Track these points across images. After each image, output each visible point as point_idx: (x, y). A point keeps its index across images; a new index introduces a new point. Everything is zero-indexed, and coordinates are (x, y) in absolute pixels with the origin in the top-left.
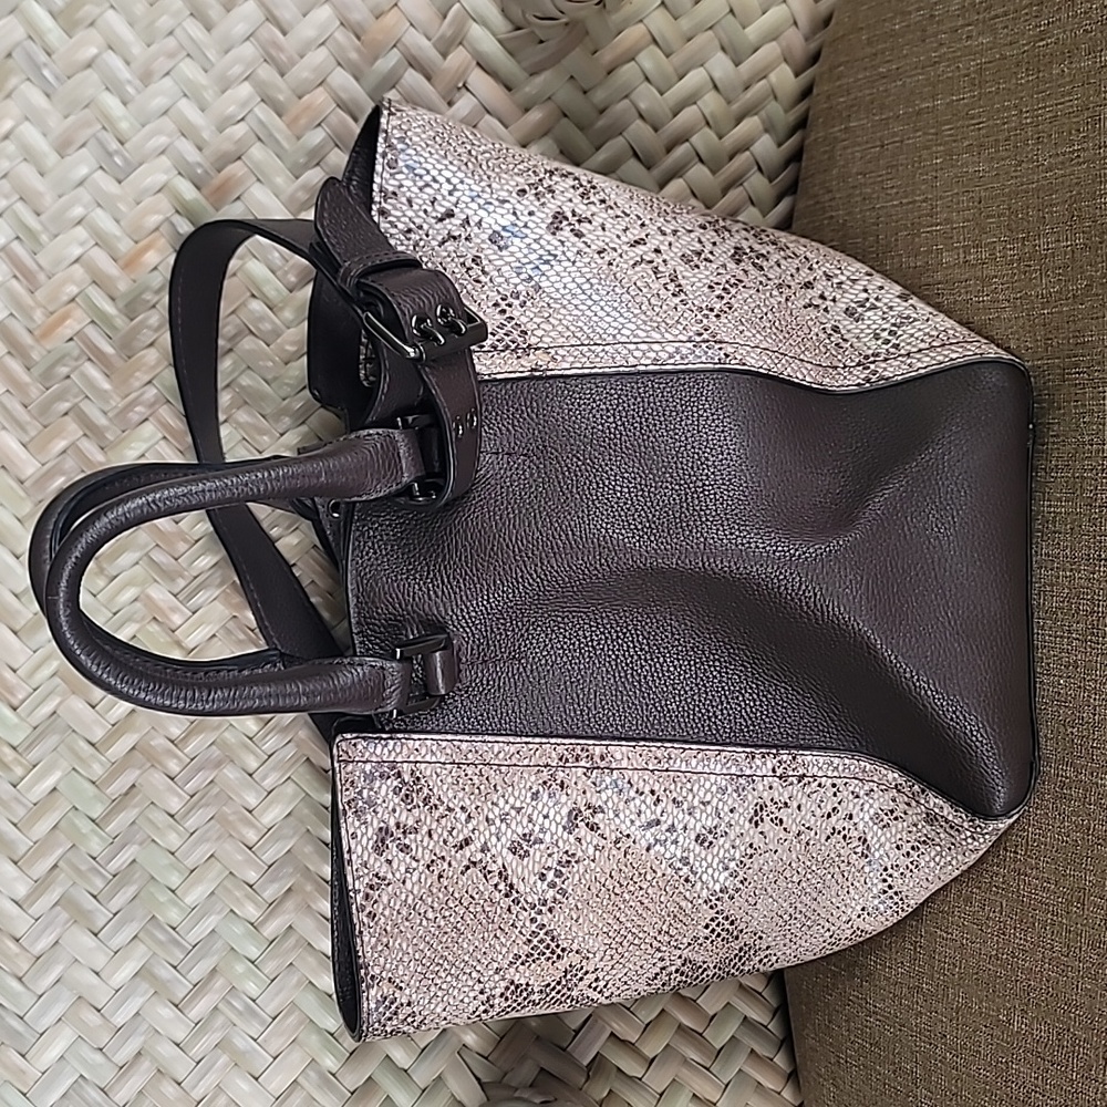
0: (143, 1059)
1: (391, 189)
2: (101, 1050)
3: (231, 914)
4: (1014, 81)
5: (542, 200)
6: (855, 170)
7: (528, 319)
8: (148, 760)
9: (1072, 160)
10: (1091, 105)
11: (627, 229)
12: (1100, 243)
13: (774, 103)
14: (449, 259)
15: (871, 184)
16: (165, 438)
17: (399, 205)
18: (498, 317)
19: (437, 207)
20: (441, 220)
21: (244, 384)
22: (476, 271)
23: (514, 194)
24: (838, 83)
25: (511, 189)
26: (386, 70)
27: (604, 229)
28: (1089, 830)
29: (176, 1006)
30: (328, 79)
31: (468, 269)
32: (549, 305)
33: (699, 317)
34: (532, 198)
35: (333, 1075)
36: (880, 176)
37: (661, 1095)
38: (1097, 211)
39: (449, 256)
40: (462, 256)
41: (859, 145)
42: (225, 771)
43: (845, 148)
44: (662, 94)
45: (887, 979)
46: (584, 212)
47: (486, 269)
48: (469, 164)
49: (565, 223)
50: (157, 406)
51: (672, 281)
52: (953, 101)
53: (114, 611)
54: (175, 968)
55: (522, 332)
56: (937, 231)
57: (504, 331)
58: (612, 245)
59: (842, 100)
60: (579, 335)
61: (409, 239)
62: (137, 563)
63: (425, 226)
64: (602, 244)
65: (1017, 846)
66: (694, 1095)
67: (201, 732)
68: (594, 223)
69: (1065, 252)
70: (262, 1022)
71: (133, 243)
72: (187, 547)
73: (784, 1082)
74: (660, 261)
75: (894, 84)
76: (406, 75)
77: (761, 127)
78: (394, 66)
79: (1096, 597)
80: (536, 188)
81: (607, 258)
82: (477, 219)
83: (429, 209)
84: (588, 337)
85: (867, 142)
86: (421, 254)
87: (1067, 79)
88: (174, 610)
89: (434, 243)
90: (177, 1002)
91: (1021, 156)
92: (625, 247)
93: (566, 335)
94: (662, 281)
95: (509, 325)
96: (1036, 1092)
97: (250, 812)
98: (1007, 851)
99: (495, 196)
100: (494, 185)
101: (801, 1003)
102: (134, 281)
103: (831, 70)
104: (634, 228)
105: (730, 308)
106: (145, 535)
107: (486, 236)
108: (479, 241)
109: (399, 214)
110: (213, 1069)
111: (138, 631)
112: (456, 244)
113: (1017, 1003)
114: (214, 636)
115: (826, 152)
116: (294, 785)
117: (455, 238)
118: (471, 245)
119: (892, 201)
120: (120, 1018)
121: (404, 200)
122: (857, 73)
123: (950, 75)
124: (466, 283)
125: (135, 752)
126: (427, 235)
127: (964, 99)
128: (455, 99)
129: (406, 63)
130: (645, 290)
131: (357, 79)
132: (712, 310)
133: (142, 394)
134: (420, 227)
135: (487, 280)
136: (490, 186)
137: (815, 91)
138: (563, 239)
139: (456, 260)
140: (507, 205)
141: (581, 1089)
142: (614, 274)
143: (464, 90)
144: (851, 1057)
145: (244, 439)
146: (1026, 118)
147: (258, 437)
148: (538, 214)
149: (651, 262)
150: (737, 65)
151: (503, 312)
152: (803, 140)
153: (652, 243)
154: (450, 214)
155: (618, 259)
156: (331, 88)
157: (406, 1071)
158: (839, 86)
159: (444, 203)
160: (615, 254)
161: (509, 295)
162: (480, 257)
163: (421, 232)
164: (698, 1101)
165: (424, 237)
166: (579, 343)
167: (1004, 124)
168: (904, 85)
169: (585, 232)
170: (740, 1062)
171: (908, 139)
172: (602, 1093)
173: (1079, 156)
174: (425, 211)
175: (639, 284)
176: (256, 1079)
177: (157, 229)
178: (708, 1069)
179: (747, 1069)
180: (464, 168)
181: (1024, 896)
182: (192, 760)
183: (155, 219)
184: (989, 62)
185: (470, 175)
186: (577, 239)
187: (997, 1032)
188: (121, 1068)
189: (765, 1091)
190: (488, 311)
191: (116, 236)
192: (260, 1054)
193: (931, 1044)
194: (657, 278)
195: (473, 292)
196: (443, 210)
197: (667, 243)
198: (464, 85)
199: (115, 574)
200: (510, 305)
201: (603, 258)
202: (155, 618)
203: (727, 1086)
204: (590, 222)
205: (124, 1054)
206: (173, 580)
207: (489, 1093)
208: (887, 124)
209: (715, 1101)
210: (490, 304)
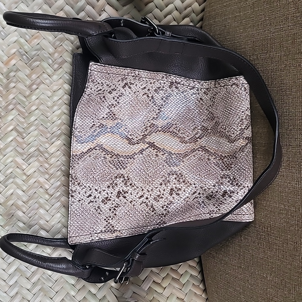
0: (18, 294)
1: (74, 190)
2: (6, 292)
3: (43, 252)
4: (263, 7)
5: (114, 188)
6: (217, 34)
7: (114, 223)
8: (17, 208)
9: (281, 30)
10: (286, 14)
11: (138, 192)
12: (289, 54)
13: (193, 13)
14: (91, 208)
15: (222, 37)
16: (19, 114)
17: (76, 194)
18: (106, 223)
19: (87, 194)
20: (88, 197)
21: (42, 98)
22: (99, 211)
23: (107, 188)
24: (212, 8)
25: (106, 186)
26: (81, 6)
27: (131, 194)
28: (288, 223)
29: (28, 279)
30: (64, 8)
31: (97, 210)
32: (119, 219)
33: (160, 217)
34: (111, 188)
35: (74, 297)
36: (225, 35)
37: (168, 298)
38: (288, 45)
39: (91, 207)
40: (94, 207)
41: (218, 26)
42: (40, 210)
43: (214, 27)
44: (161, 11)
45: (232, 264)
46: (126, 189)
47: (102, 210)
48: (94, 181)
49: (121, 194)
50: (16, 105)
51: (151, 207)
52: (245, 13)
53: (5, 165)
54: (27, 268)
55: (112, 226)
56: (241, 51)
57: (107, 227)
58: (134, 199)
59: (213, 13)
60: (128, 226)
61: (80, 203)
62: (12, 151)
63: (84, 199)
64: (131, 199)
65: (268, 227)
66: (177, 297)
67: (32, 200)
68: (129, 193)
69: (278, 57)
70: (52, 282)
71: (8, 57)
72: (26, 146)
73: (203, 292)
74: (148, 201)
75: (228, 8)
76: (87, 7)
77: (190, 21)
78: (83, 5)
79: (289, 156)
80: (112, 185)
81: (133, 204)
82: (98, 196)
83: (85, 194)
84: (130, 227)
85: (221, 25)
86: (83, 206)
87: (279, 7)
88: (23, 164)
89: (87, 203)
90: (28, 278)
91: (265, 29)
92: (138, 199)
93: (124, 227)
94: (149, 208)
95: (109, 225)
96: (275, 297)
97: (47, 222)
98: (265, 228)
99: (102, 189)
100: (101, 186)
101: (207, 270)
102: (8, 69)
103: (210, 4)
104: (140, 192)
105: (168, 212)
106: (14, 143)
107: (101, 201)
108: (99, 202)
109: (77, 196)
110: (39, 296)
111: (13, 170)
112: (93, 204)
113: (269, 272)
114: (35, 171)
115: (209, 28)
116: (60, 214)
117: (92, 202)
118: (97, 203)
119: (228, 42)
120: (11, 283)
121: (78, 193)
122: (217, 5)
123: (245, 5)
124: (96, 214)
125: (13, 206)
126: (85, 202)
127: (249, 12)
128: (101, 14)
129: (87, 3)
130: (144, 211)
131: (72, 8)
132: (163, 214)
133: (12, 102)
134: (83, 199)
135: (102, 213)
136: (100, 187)
137: (205, 10)
138: (121, 199)
139: (93, 208)
140: (105, 191)
141: (145, 297)
142: (135, 208)
143: (104, 11)
144: (221, 286)
145: (42, 114)
146: (267, 18)
147: (46, 114)
148: (114, 193)
149: (145, 202)
150: (183, 3)
151: (107, 221)
152: (202, 24)
153: (145, 196)
154: (90, 195)
155: (136, 203)
156: (64, 11)
157: (95, 295)
158: (212, 9)
159: (88, 193)
160: (135, 202)
161: (108, 217)
162: (99, 207)
163: (83, 201)
164: (178, 299)
165: (84, 202)
166: (128, 228)
167: (260, 19)
168: (231, 9)
169: (126, 196)
170: (190, 287)
171: (233, 24)
172: (151, 298)
173: (282, 29)
174: (84, 195)
175: (142, 210)
176: (52, 299)
177: (14, 53)
178: (181, 290)
179: (192, 289)
180: (92, 182)
181: (270, 241)
182: (30, 207)
183: (14, 51)
184: (256, 2)
185: (94, 184)
186: (124, 199)
187: (263, 280)
188: (12, 297)
189: (197, 295)
190: (103, 221)
191: (3, 56)
192: (52, 292)
193: (244, 283)
194: (147, 207)
195: (98, 217)
196: (88, 194)
197: (149, 195)
198: (104, 10)
199: (5, 154)
200: (109, 219)
201: (132, 204)
202: (18, 167)
203: (186, 294)
204: (128, 193)
205: (13, 293)
206: (22, 156)
207: (119, 300)
208: (226, 20)
209: (183, 299)
210: (103, 219)
